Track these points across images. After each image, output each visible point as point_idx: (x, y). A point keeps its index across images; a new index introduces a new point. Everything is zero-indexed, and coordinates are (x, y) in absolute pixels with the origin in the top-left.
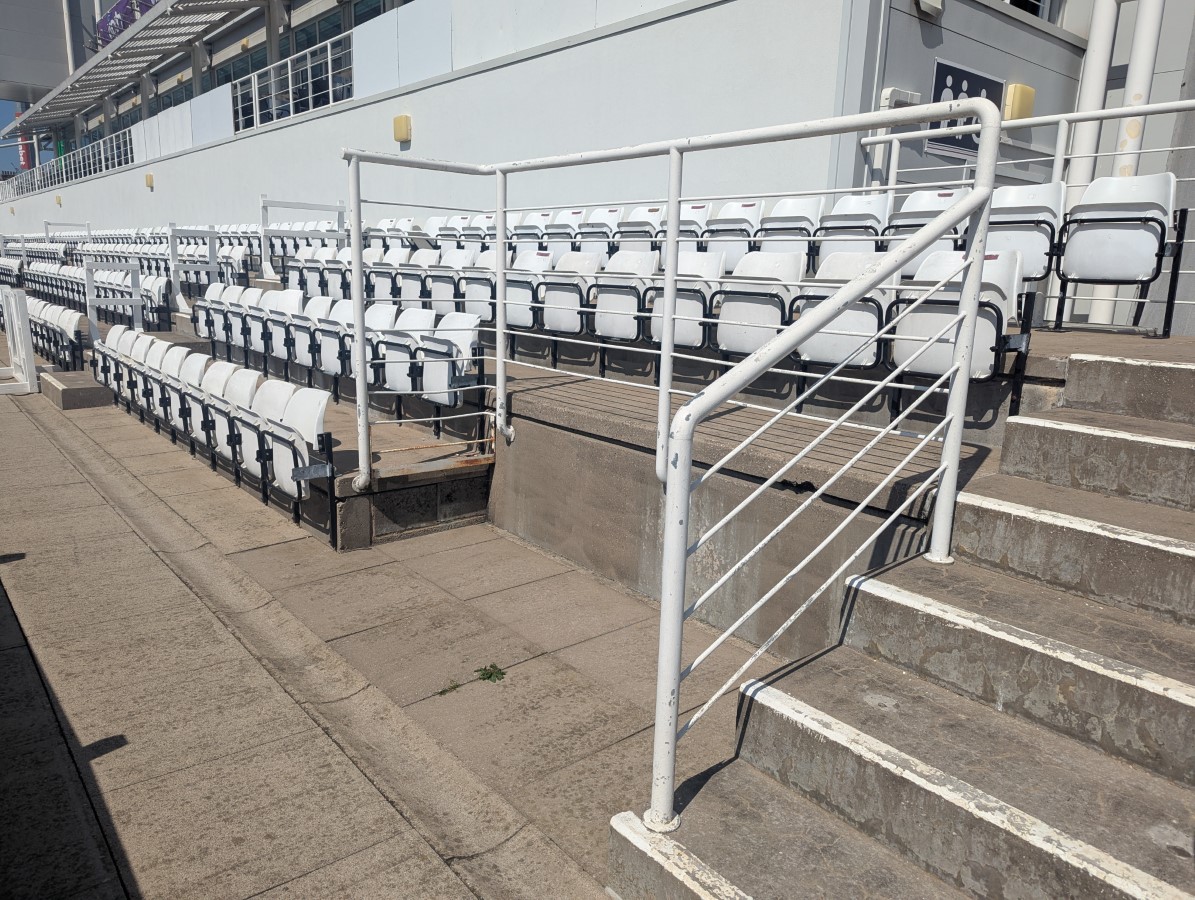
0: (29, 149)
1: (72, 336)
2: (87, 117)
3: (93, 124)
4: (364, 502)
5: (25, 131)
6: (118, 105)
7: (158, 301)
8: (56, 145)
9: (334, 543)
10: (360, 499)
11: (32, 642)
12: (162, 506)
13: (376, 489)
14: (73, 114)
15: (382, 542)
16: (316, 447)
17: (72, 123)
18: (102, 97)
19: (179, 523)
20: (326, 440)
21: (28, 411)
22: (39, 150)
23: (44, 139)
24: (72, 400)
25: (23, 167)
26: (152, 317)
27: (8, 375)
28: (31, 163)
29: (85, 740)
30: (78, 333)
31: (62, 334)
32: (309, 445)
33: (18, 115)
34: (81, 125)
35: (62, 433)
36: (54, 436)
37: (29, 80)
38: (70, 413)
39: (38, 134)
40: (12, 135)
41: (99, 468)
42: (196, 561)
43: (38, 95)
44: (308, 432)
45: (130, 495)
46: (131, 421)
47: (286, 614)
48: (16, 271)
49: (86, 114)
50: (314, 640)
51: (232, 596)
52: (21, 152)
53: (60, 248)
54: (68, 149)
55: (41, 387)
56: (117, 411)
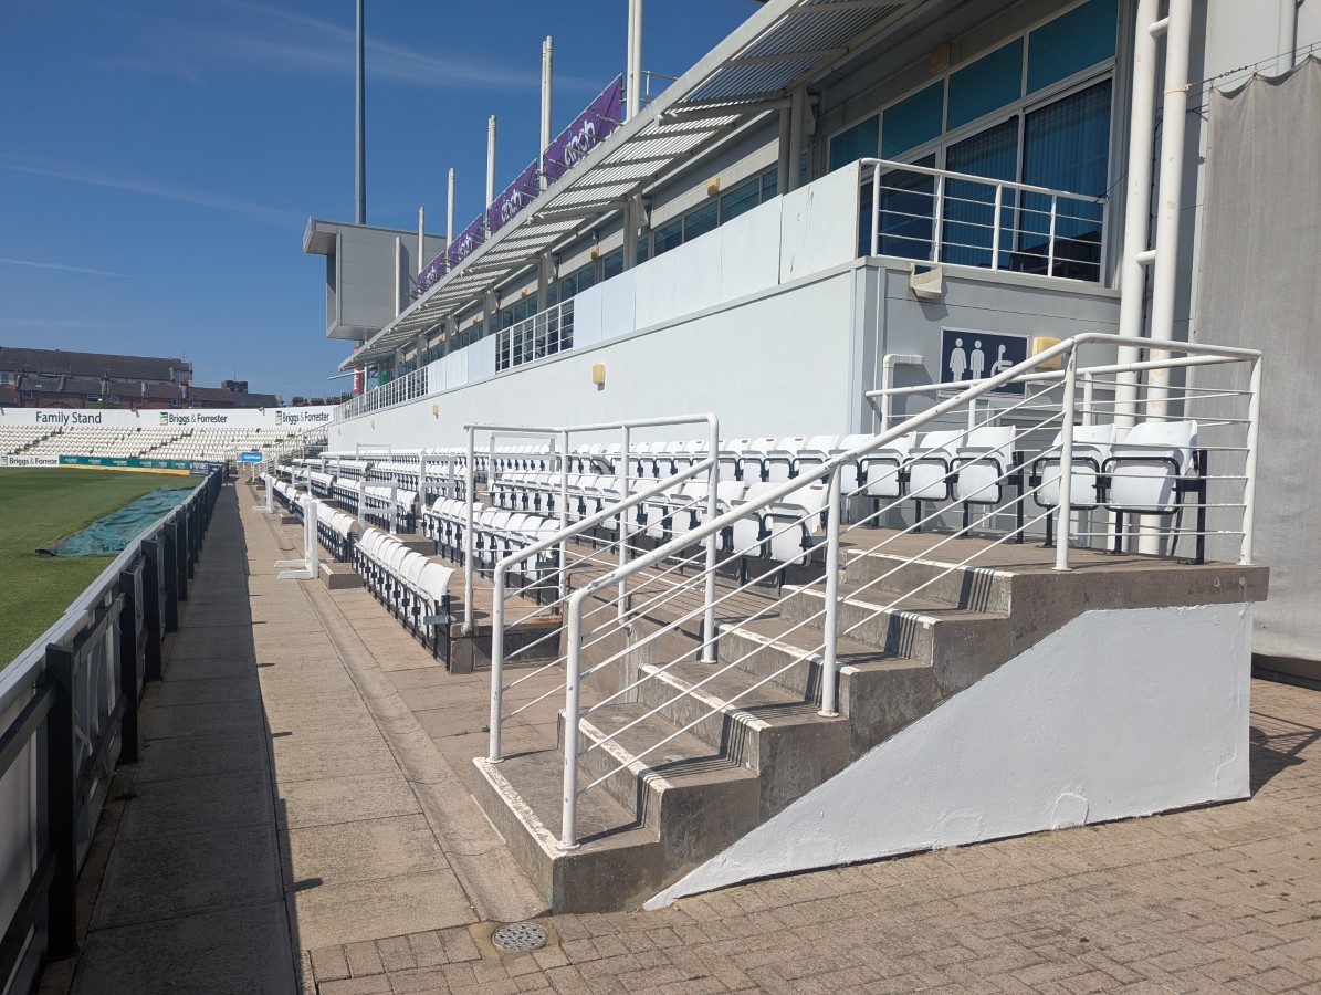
0: (361, 376)
1: (346, 537)
2: (406, 351)
3: (409, 356)
4: (469, 642)
5: (359, 364)
6: (429, 340)
7: (408, 509)
8: (380, 374)
9: (448, 668)
10: (466, 640)
11: (264, 698)
12: (362, 646)
13: (477, 634)
14: (394, 349)
15: (480, 671)
16: (440, 604)
17: (393, 356)
18: (417, 335)
19: (367, 655)
20: (446, 599)
21: (307, 591)
22: (368, 378)
23: (372, 369)
24: (336, 582)
25: (355, 391)
26: (404, 523)
27: (301, 565)
28: (361, 391)
29: (273, 732)
30: (349, 534)
31: (339, 535)
32: (436, 602)
33: (357, 348)
34: (400, 358)
35: (323, 604)
36: (316, 605)
37: (364, 323)
38: (335, 592)
39: (368, 365)
40: (349, 367)
41: (336, 625)
42: (367, 675)
43: (371, 334)
44: (436, 593)
45: (346, 641)
46: (370, 597)
47: (400, 699)
48: (328, 485)
49: (405, 348)
50: (406, 709)
51: (376, 689)
52: (355, 379)
53: (363, 465)
54: (389, 378)
55: (320, 572)
56: (364, 590)
